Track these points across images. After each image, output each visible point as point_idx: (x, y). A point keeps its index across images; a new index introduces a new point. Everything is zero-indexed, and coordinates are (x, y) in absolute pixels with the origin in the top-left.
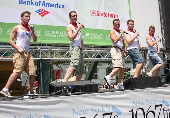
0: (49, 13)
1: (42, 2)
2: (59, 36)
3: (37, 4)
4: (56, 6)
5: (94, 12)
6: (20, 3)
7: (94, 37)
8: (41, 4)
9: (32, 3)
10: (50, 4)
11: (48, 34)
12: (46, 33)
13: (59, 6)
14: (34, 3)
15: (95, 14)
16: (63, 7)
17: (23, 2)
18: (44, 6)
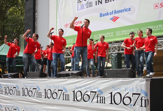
0: (119, 17)
1: (114, 12)
2: (126, 34)
3: (111, 13)
4: (124, 11)
5: (158, 5)
6: (100, 17)
7: (157, 29)
8: (113, 13)
9: (108, 14)
10: (119, 11)
11: (118, 34)
12: (117, 33)
13: (126, 10)
14: (109, 14)
15: (158, 7)
16: (130, 9)
17: (102, 15)
18: (115, 13)
